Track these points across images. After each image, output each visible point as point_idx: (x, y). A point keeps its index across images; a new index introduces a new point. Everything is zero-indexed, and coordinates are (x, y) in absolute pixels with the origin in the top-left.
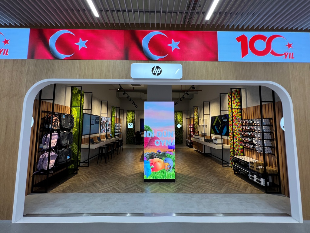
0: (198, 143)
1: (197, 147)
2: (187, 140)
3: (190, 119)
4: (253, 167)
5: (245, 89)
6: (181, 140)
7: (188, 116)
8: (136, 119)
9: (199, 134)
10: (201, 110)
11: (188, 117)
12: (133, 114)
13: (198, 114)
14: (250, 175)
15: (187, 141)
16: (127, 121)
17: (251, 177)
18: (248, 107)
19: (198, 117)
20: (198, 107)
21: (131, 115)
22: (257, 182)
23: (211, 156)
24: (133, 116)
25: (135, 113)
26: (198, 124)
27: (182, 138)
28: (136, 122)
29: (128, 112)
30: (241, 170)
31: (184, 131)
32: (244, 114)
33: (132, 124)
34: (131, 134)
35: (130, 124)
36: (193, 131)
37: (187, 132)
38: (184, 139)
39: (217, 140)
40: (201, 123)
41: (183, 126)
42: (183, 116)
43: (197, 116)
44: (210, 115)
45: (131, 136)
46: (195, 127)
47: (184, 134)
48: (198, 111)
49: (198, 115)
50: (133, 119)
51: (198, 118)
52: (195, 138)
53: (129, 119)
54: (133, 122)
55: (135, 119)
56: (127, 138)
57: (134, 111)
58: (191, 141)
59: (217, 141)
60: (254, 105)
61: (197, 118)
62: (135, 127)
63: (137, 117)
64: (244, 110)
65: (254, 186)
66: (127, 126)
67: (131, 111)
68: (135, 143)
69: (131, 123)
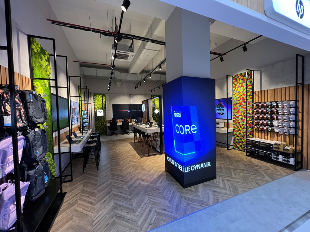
4: (279, 148)
5: (259, 72)
8: (107, 105)
12: (102, 98)
14: (273, 156)
16: (94, 107)
17: (274, 158)
18: (263, 89)
21: (99, 99)
22: (283, 162)
24: (103, 101)
25: (105, 96)
28: (107, 108)
29: (96, 96)
30: (260, 152)
32: (257, 97)
33: (103, 110)
34: (101, 123)
35: (100, 111)
45: (101, 125)
50: (103, 105)
53: (97, 105)
54: (104, 108)
55: (105, 104)
56: (96, 129)
57: (103, 95)
59: (219, 125)
62: (106, 114)
63: (108, 102)
65: (280, 166)
66: (96, 113)
67: (100, 94)
68: (108, 134)
69: (101, 109)
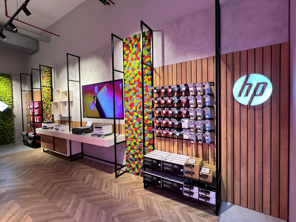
0: (54, 137)
1: (52, 146)
2: (25, 133)
3: (32, 91)
4: (193, 173)
5: (160, 33)
6: (9, 135)
7: (25, 86)
9: (53, 120)
10: (58, 74)
11: (27, 88)
13: (51, 81)
14: (185, 189)
15: (24, 136)
18: (166, 64)
19: (51, 87)
20: (51, 68)
22: (200, 199)
23: (82, 157)
26: (52, 100)
27: (12, 130)
30: (164, 181)
31: (17, 117)
32: (158, 78)
36: (41, 114)
37: (25, 118)
38: (16, 132)
39: (103, 127)
40: (59, 98)
41: (13, 107)
42: (12, 85)
43: (48, 85)
44: (80, 82)
46: (44, 108)
47: (17, 122)
48: (51, 76)
49: (51, 84)
51: (52, 89)
52: (45, 128)
58: (35, 134)
59: (102, 131)
60: (179, 61)
61: (49, 90)
64: (158, 71)
